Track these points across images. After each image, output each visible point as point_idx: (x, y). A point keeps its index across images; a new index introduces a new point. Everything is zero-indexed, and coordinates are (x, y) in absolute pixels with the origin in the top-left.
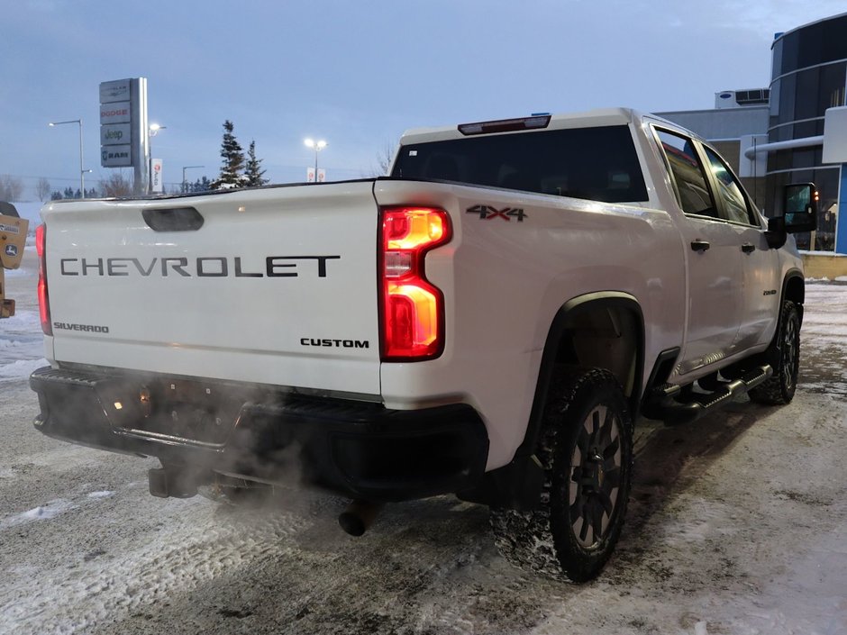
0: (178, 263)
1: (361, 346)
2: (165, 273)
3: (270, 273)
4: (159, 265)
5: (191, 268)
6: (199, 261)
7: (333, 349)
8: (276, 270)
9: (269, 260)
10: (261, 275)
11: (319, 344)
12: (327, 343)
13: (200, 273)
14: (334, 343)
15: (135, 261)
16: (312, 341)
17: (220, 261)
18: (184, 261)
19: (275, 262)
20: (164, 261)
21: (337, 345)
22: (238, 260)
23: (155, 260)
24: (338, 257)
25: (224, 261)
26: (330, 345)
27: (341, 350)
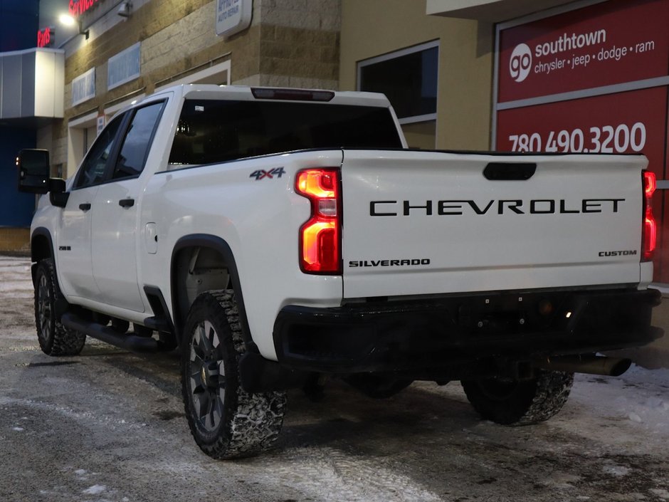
0: (514, 204)
1: (633, 254)
2: (500, 211)
3: (584, 210)
4: (495, 206)
5: (525, 207)
6: (533, 203)
7: (617, 258)
8: (588, 208)
9: (584, 202)
10: (578, 212)
11: (610, 255)
12: (614, 254)
13: (533, 211)
14: (618, 253)
15: (472, 203)
16: (606, 253)
17: (549, 203)
18: (519, 203)
19: (588, 203)
20: (501, 203)
21: (620, 254)
22: (562, 202)
23: (492, 202)
24: (624, 200)
25: (552, 202)
26: (616, 254)
27: (622, 257)
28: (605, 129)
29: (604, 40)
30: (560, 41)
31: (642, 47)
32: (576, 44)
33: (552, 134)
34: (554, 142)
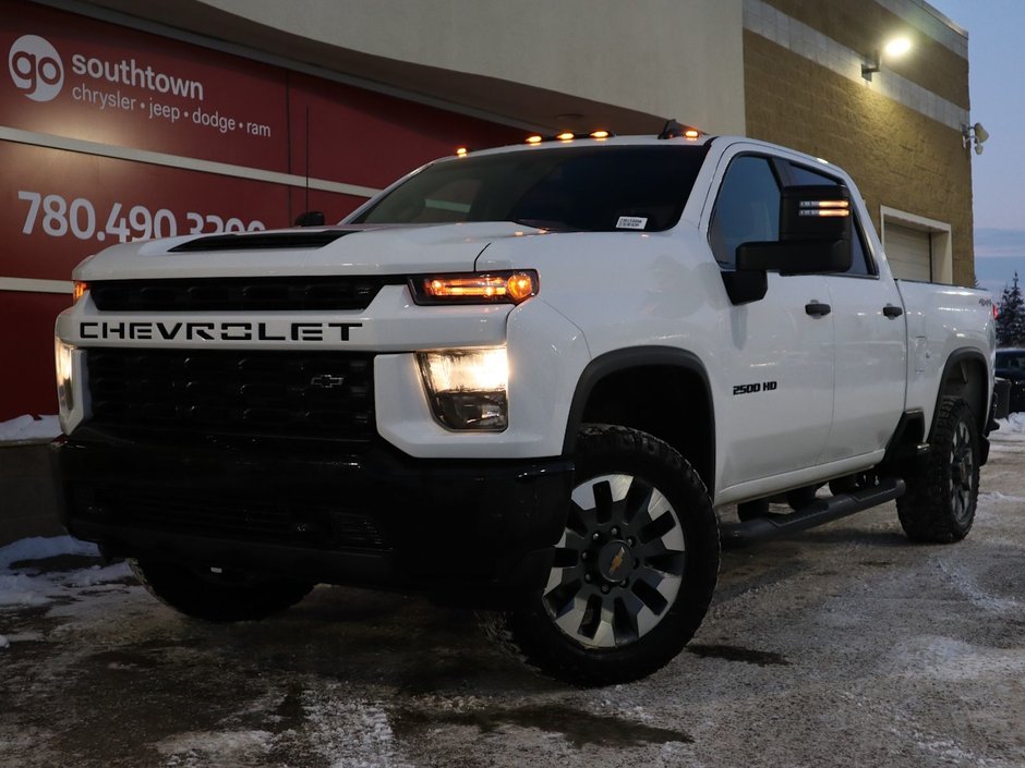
28: (210, 219)
29: (201, 98)
30: (124, 67)
31: (257, 129)
32: (154, 84)
33: (117, 208)
34: (123, 221)
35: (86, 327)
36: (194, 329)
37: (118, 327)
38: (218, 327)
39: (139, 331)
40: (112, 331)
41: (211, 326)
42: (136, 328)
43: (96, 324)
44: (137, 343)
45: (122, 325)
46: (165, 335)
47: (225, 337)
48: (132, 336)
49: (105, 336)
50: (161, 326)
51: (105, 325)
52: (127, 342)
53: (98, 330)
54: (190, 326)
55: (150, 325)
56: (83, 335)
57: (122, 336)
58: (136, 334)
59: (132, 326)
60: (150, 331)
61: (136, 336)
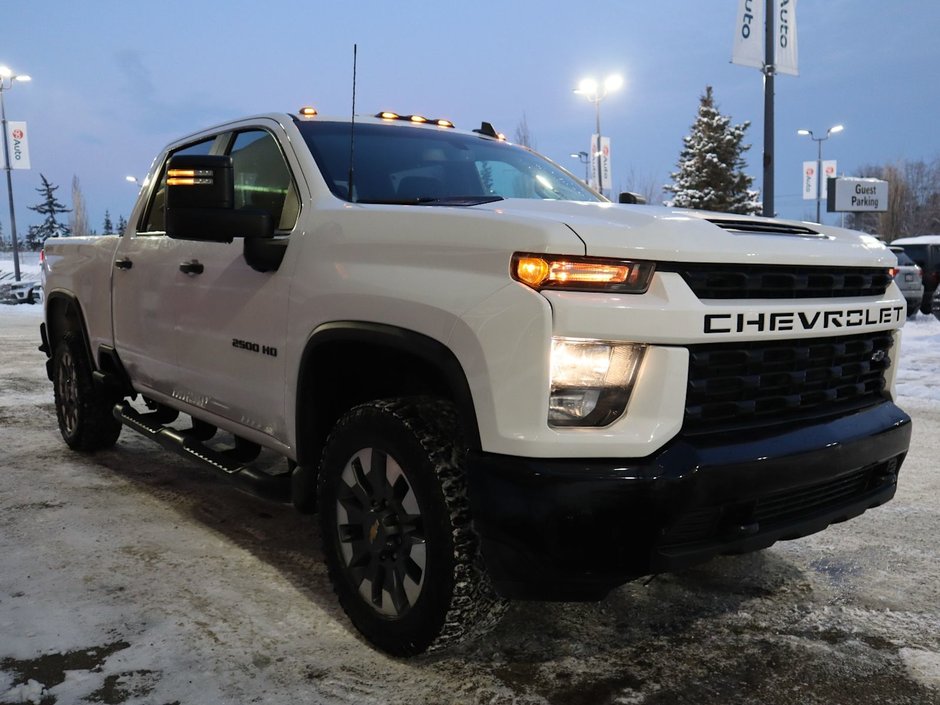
35: (712, 320)
36: (831, 317)
37: (757, 319)
38: (845, 314)
39: (781, 322)
40: (749, 323)
41: (840, 313)
42: (778, 319)
43: (728, 316)
44: (778, 334)
45: (762, 316)
46: (806, 325)
47: (849, 324)
48: (772, 328)
49: (740, 329)
50: (802, 316)
51: (740, 317)
52: (767, 334)
53: (732, 323)
54: (827, 314)
55: (792, 314)
56: (708, 329)
57: (761, 328)
58: (778, 325)
59: (773, 316)
60: (791, 321)
61: (777, 327)
